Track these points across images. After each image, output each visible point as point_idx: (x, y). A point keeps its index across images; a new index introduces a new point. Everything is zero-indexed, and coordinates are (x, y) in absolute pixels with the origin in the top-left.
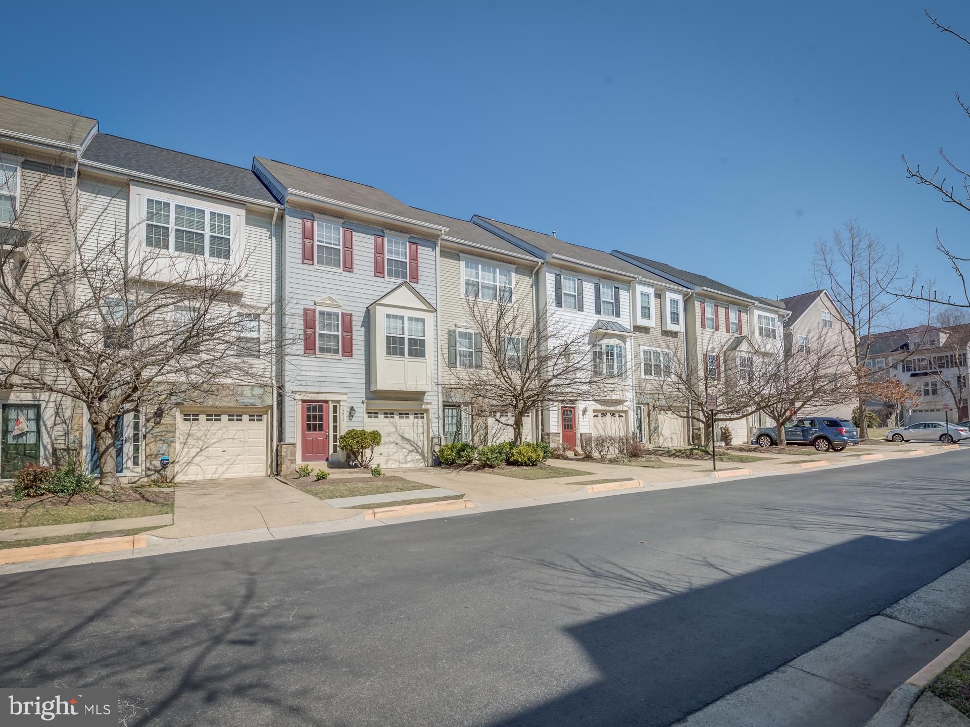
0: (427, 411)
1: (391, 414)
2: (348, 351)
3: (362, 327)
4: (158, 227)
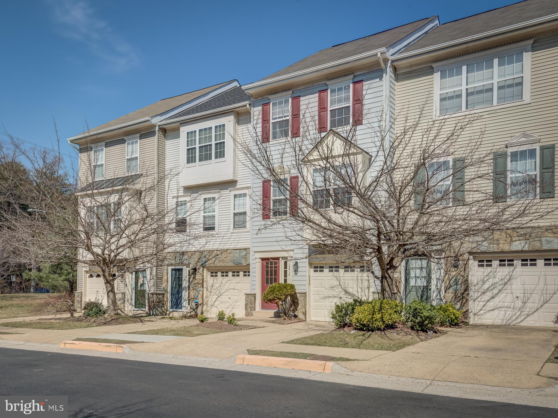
1: (336, 267)
2: (294, 211)
4: (192, 149)
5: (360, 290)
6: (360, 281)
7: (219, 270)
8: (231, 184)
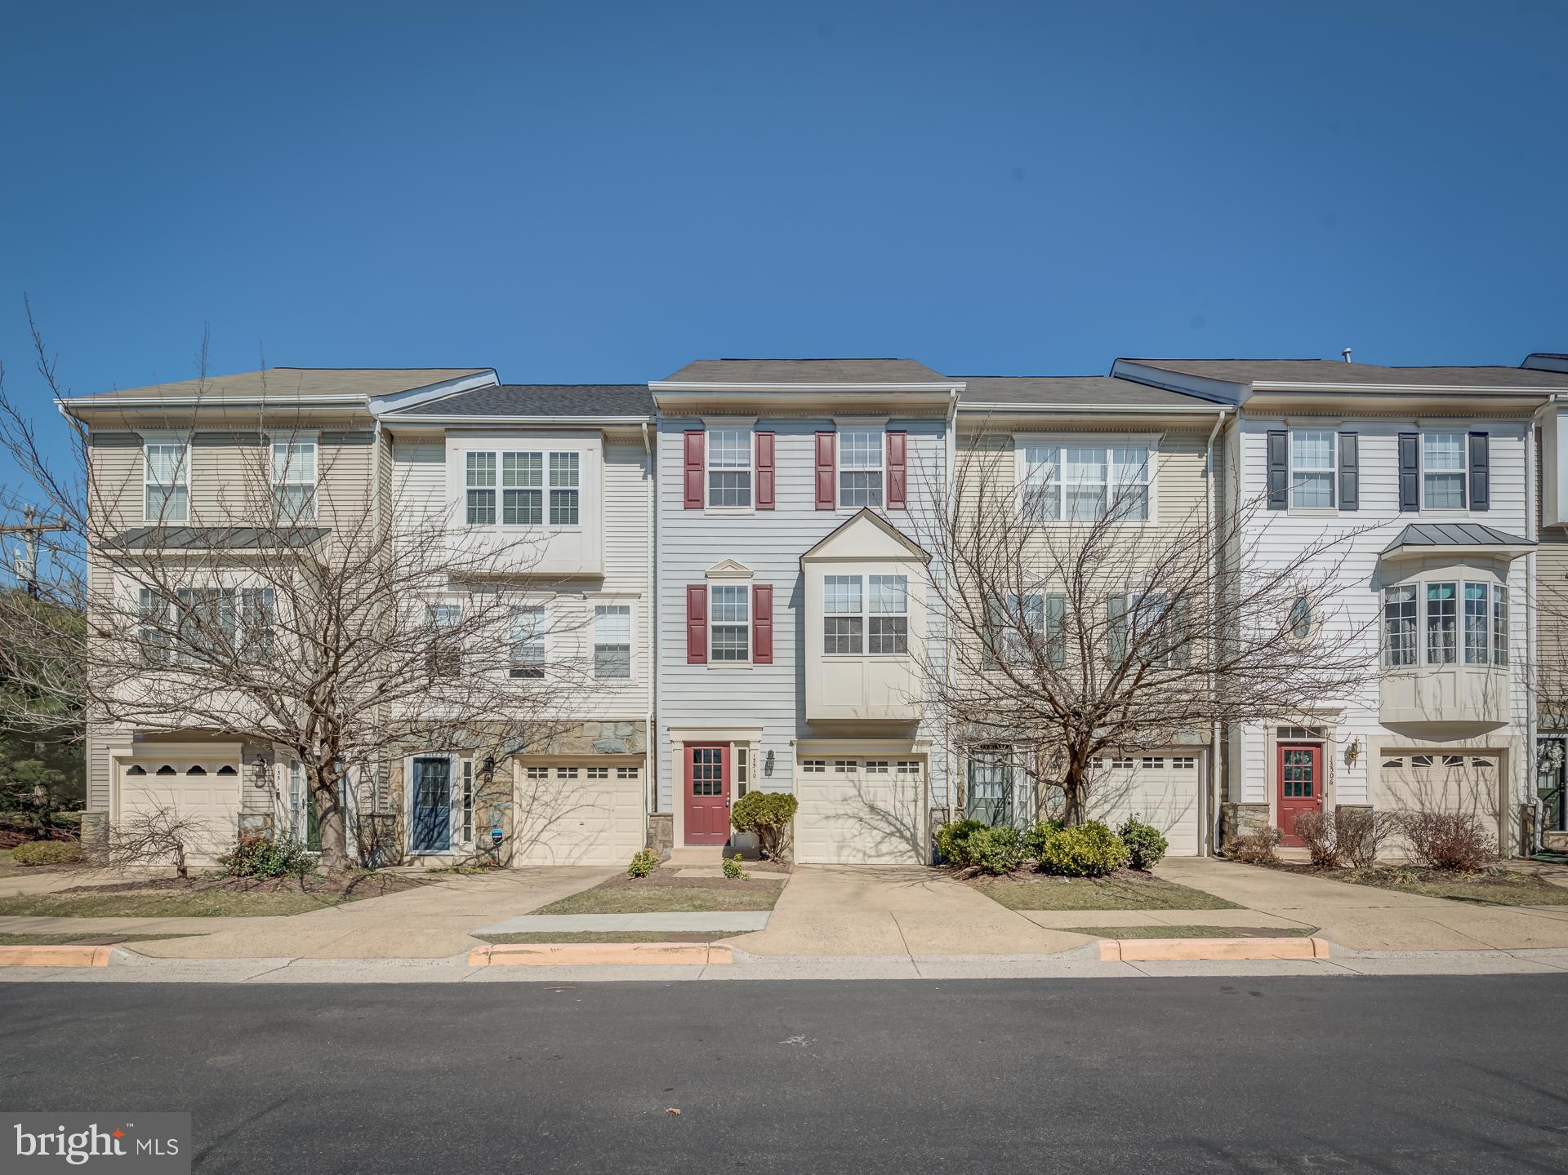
0: (923, 757)
1: (849, 763)
2: (764, 654)
3: (790, 607)
4: (483, 492)
5: (899, 805)
6: (899, 789)
7: (552, 765)
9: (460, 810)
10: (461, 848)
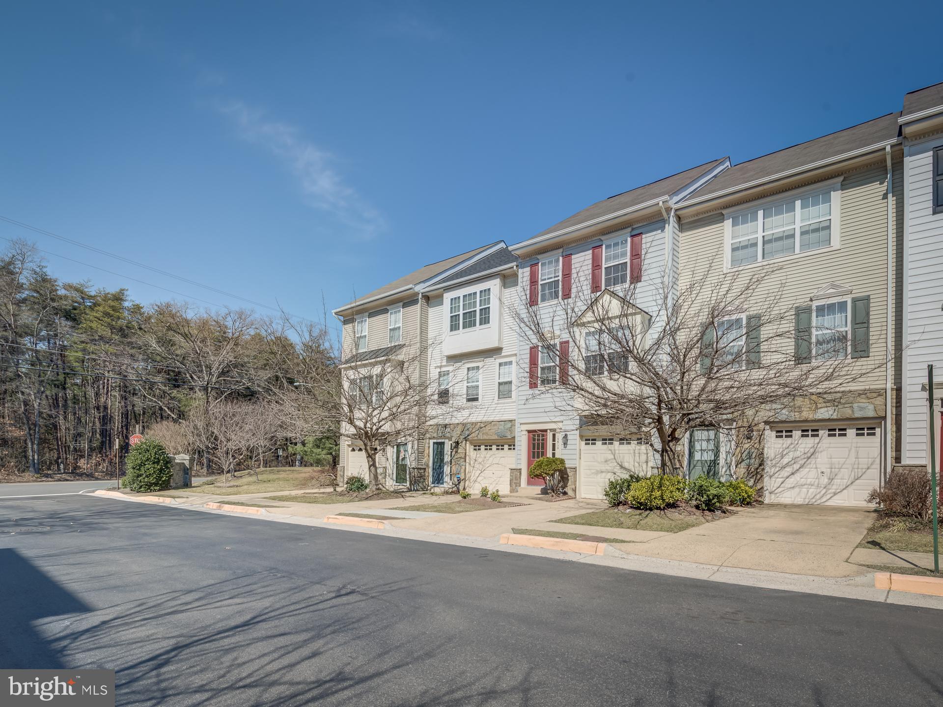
1: (610, 440)
2: (564, 379)
4: (456, 316)
5: (637, 464)
6: (637, 455)
7: (483, 444)
8: (495, 351)
9: (448, 466)
10: (448, 483)
